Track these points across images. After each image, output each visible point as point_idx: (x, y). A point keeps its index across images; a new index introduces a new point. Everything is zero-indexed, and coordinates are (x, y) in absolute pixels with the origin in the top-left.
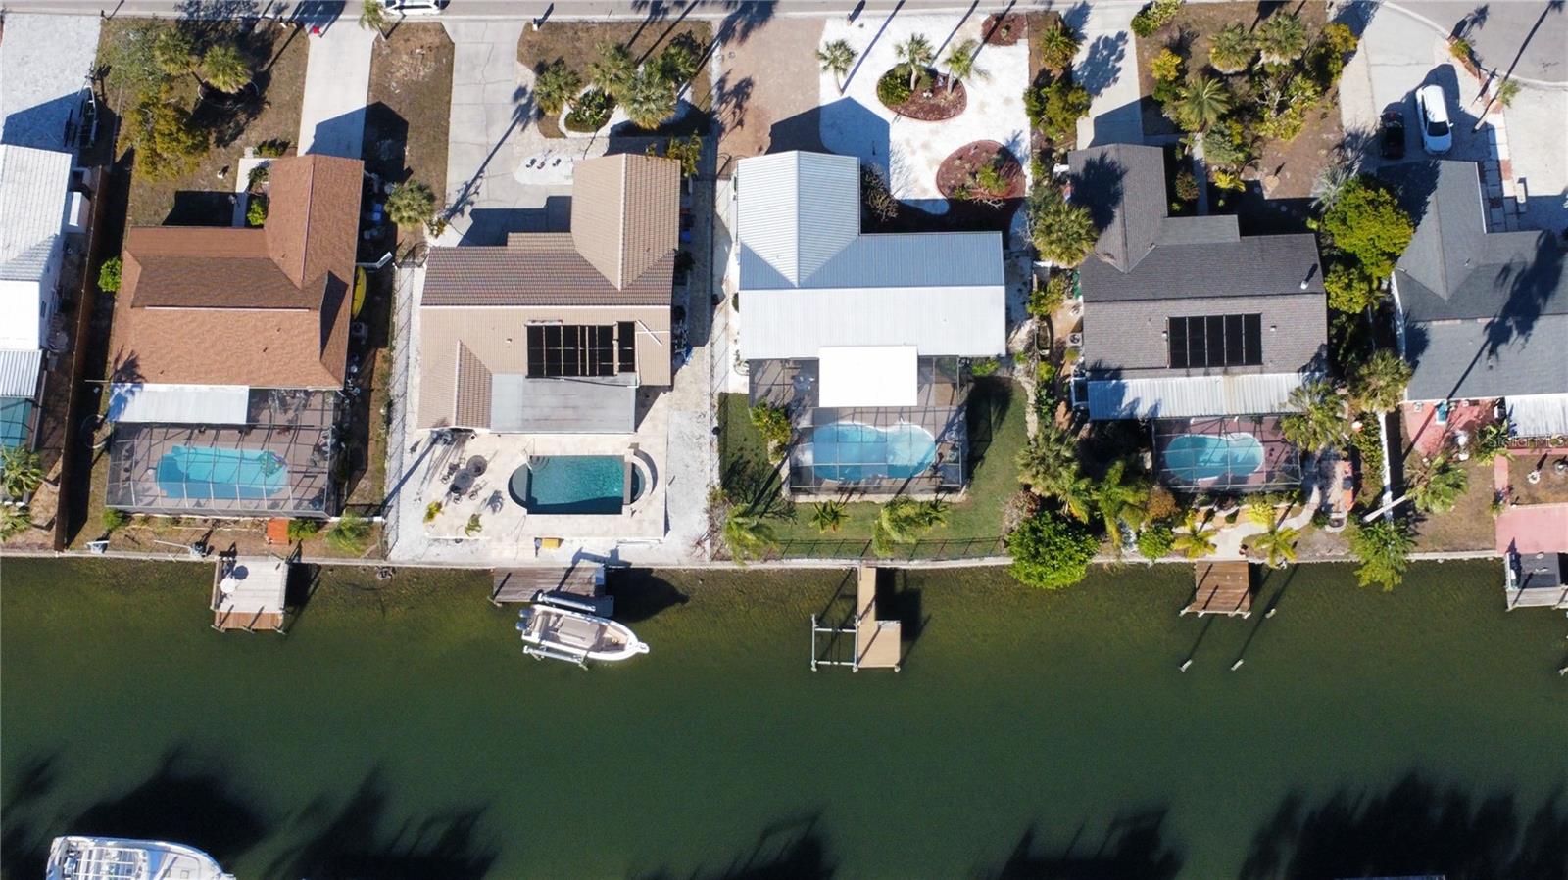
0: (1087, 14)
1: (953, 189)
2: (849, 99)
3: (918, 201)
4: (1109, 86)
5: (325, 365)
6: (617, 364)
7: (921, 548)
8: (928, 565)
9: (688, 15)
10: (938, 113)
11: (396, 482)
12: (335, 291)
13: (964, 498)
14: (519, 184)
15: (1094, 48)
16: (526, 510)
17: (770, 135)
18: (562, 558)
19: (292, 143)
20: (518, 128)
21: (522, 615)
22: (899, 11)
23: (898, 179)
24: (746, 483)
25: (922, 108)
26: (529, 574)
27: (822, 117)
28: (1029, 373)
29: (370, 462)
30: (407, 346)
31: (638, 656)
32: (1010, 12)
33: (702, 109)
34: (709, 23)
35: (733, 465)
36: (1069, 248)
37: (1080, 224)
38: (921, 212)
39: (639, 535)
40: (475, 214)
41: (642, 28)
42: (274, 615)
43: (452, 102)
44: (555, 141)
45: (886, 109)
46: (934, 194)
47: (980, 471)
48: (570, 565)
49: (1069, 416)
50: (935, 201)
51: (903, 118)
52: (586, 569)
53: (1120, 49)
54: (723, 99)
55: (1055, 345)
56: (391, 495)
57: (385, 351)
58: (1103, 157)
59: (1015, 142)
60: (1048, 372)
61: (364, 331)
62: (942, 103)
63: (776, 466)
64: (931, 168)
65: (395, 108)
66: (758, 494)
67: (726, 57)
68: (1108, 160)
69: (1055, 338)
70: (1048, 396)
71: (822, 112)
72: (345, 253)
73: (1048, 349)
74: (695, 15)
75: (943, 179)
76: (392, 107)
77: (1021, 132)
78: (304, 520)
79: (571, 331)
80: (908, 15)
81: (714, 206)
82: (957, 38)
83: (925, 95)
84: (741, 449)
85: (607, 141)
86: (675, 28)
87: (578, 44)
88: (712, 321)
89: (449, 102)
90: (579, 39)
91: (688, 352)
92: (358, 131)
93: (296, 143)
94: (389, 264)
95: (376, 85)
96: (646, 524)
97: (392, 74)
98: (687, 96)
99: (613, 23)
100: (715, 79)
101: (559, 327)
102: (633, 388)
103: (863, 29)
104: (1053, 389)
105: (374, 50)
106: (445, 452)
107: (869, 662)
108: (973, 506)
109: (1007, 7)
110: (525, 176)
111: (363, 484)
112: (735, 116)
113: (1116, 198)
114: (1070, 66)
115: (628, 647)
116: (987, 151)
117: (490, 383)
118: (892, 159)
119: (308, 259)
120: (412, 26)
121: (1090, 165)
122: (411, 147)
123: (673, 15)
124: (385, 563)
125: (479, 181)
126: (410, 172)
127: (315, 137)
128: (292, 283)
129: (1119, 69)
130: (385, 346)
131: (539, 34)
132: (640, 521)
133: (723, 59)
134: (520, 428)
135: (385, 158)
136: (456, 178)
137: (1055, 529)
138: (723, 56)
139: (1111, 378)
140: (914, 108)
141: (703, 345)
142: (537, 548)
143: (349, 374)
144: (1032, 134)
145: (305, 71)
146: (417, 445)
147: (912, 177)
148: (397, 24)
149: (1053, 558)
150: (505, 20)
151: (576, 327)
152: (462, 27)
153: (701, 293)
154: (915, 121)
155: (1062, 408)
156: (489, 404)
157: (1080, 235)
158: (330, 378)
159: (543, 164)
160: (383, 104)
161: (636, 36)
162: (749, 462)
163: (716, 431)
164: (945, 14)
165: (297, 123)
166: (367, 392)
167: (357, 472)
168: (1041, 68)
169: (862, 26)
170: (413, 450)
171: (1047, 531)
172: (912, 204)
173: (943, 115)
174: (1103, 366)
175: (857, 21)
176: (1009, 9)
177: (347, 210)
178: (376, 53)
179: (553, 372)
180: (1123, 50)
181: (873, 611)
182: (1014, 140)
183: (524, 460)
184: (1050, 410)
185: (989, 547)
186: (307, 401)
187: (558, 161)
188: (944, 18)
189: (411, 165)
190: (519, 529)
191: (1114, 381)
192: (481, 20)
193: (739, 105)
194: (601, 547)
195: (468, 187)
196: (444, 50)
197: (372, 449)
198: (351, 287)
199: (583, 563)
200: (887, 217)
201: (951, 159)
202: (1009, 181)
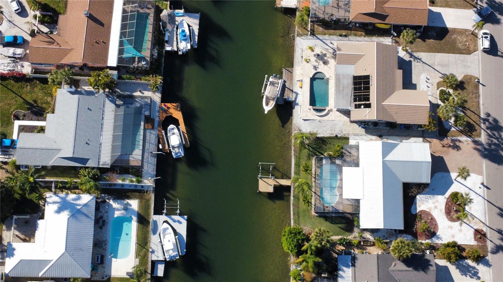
0: (487, 266)
1: (420, 215)
2: (453, 183)
3: (416, 204)
4: (460, 272)
5: (358, 15)
6: (357, 103)
7: (297, 200)
8: (292, 202)
9: (483, 130)
10: (448, 212)
11: (321, 38)
12: (383, 17)
13: (313, 214)
14: (421, 75)
15: (474, 268)
16: (311, 77)
17: (439, 156)
18: (296, 89)
19: (434, 5)
20: (441, 75)
21: (278, 76)
22: (486, 201)
23: (424, 197)
24: (319, 145)
25: (450, 207)
26: (291, 78)
27: (446, 173)
28: (355, 237)
29: (328, 31)
30: (365, 41)
31: (264, 110)
32: (487, 239)
33: (448, 134)
34: (480, 137)
35: (325, 141)
36: (396, 249)
37: (404, 253)
38: (412, 204)
39: (303, 111)
40: (410, 61)
41: (477, 115)
42: (280, 4)
43: (449, 54)
44: (436, 86)
45: (449, 195)
46: (419, 209)
47: (322, 220)
48: (294, 91)
49: (341, 250)
50: (416, 209)
51: (446, 200)
52: (292, 96)
53: (474, 277)
54: (453, 141)
55: (365, 247)
56: (317, 37)
57: (364, 34)
58: (431, 265)
59: (438, 238)
60: (355, 243)
61: (370, 27)
62: (452, 214)
63: (325, 154)
64: (428, 208)
65: (447, 37)
66: (316, 149)
67: (467, 142)
68: (430, 267)
69: (367, 247)
70: (346, 242)
71: (448, 173)
72: (395, 20)
73: (363, 245)
74: (483, 132)
75: (424, 212)
76: (447, 36)
77: (442, 240)
78: (309, 11)
79: (368, 88)
80: (485, 204)
81: (414, 137)
82: (477, 220)
83: (455, 208)
84: (330, 144)
85: (436, 103)
86: (478, 126)
87: (471, 94)
88: (374, 135)
89: (449, 53)
90: (473, 95)
91: (363, 127)
92: (439, 25)
93: (434, 6)
94: (392, 34)
95: (455, 31)
96: (306, 113)
97: (459, 35)
98: (453, 129)
99: (479, 106)
100: (459, 138)
101: (369, 84)
102: (350, 108)
103: (479, 188)
104: (349, 245)
105: (467, 30)
106: (330, 53)
107: (260, 182)
108: (310, 217)
109: (489, 238)
110: (423, 77)
111: (321, 29)
112: (446, 144)
113: (416, 269)
114: (467, 259)
115: (267, 107)
116: (434, 228)
117: (351, 64)
118: (431, 196)
119: (392, 8)
120: (476, 42)
121: (428, 261)
122: (433, 41)
123: (483, 126)
124: (296, 36)
125: (421, 62)
126: (424, 41)
127: (436, 12)
128: (384, 4)
129: (466, 276)
130: (365, 34)
131: (474, 81)
132: (307, 112)
133: (467, 141)
134: (336, 74)
135: (429, 33)
136: (423, 55)
137: (299, 239)
138: (468, 141)
139: (352, 263)
140: (450, 203)
141: (365, 132)
142: (299, 81)
143: (356, 23)
144: (441, 244)
145: (459, 8)
146: (333, 44)
147: (425, 202)
148: (477, 37)
149: (290, 238)
150: (479, 71)
151: (369, 90)
152: (476, 57)
153: (383, 132)
154: (445, 204)
155: (343, 248)
156: (344, 64)
157: (400, 253)
158: (353, 17)
159: (428, 82)
160: (448, 33)
161: (474, 113)
162: (326, 146)
163: (337, 136)
164: (486, 216)
165: (441, 6)
166: (350, 29)
167: (324, 27)
168: (466, 249)
169: (480, 188)
170: (331, 43)
171: (299, 237)
172: (415, 201)
173: (447, 214)
174: (356, 261)
175: (482, 186)
176: (488, 239)
177: (410, 20)
178: (466, 30)
179: (355, 83)
180: (473, 278)
181: (277, 184)
182: (439, 238)
183: (327, 76)
184: (342, 243)
185: (297, 221)
186: (347, 11)
187: (429, 87)
188: (484, 216)
189: (427, 41)
190: (305, 75)
191: (351, 264)
192: (479, 63)
193: (450, 146)
194: (299, 100)
195: (420, 59)
196: (468, 52)
197: (332, 31)
198: (383, 22)
199: (294, 95)
200: (409, 192)
201: (431, 215)
202: (424, 235)
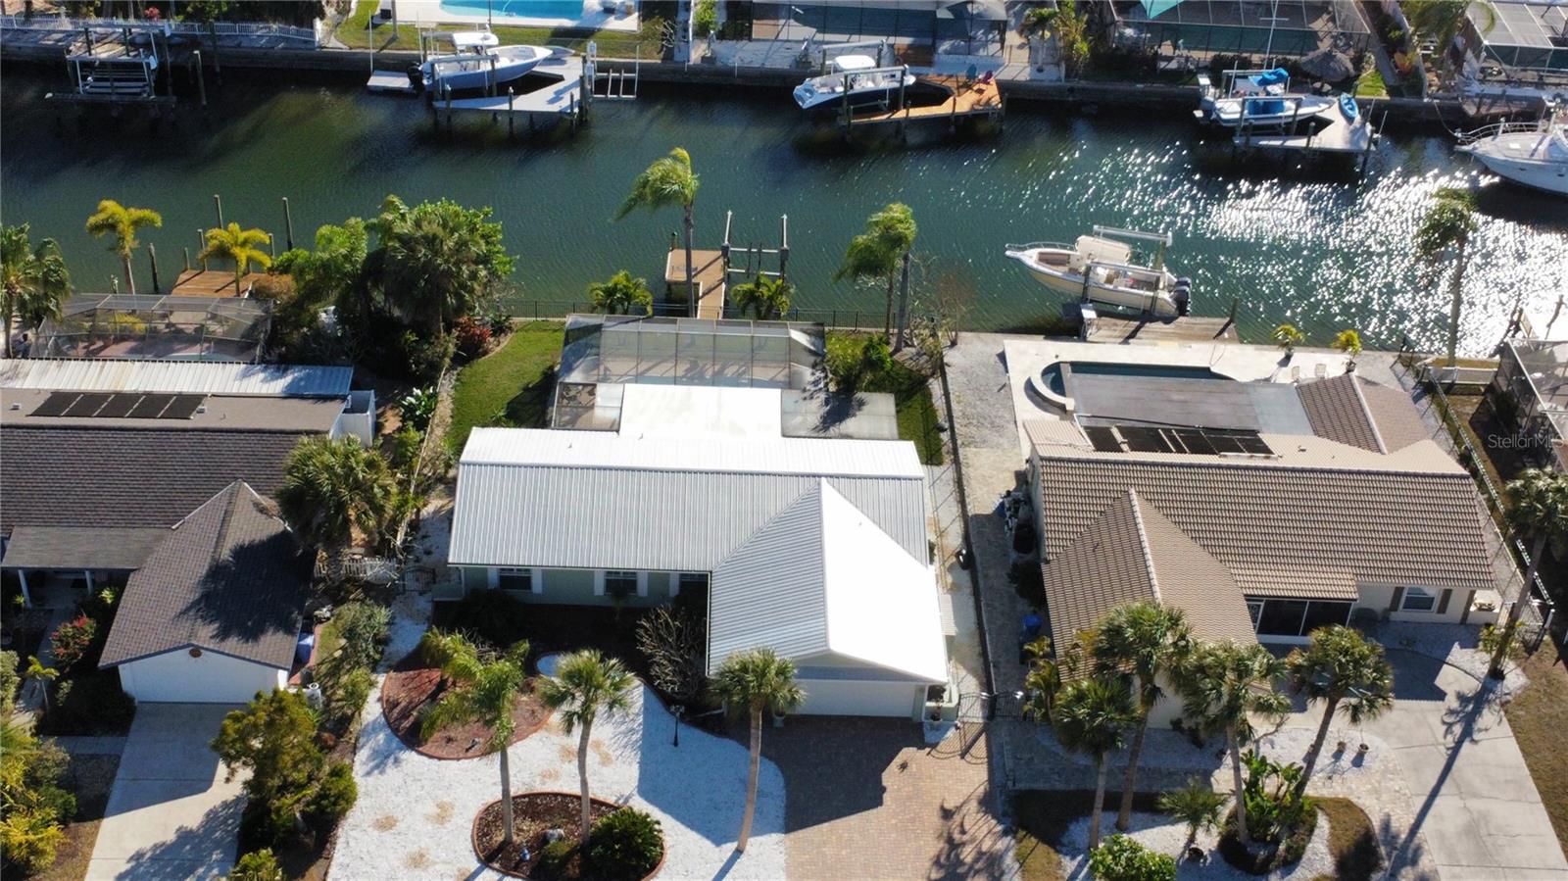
2: (718, 841)
10: (539, 808)
16: (1214, 370)
23: (630, 706)
25: (569, 818)
27: (781, 812)
31: (1018, 250)
33: (1034, 841)
40: (1437, 694)
44: (1326, 793)
45: (646, 815)
51: (609, 799)
54: (991, 861)
62: (525, 822)
71: (781, 821)
77: (368, 774)
83: (560, 836)
98: (1069, 861)
112: (962, 825)
115: (1034, 257)
116: (447, 742)
118: (637, 737)
136: (1501, 746)
153: (992, 570)
173: (528, 803)
182: (386, 757)
193: (953, 844)
202: (413, 694)
